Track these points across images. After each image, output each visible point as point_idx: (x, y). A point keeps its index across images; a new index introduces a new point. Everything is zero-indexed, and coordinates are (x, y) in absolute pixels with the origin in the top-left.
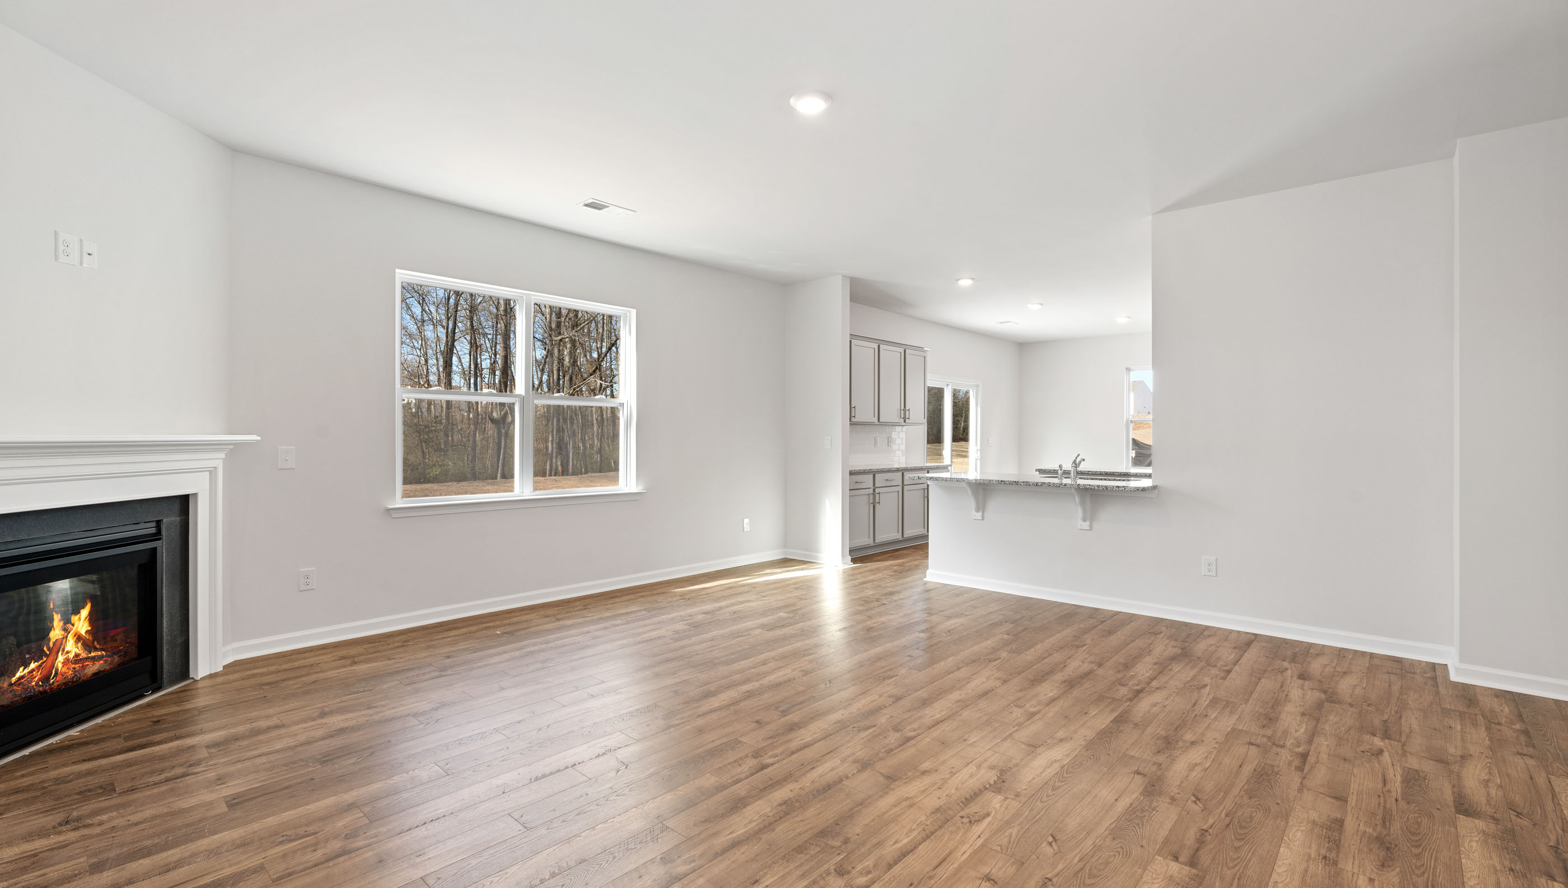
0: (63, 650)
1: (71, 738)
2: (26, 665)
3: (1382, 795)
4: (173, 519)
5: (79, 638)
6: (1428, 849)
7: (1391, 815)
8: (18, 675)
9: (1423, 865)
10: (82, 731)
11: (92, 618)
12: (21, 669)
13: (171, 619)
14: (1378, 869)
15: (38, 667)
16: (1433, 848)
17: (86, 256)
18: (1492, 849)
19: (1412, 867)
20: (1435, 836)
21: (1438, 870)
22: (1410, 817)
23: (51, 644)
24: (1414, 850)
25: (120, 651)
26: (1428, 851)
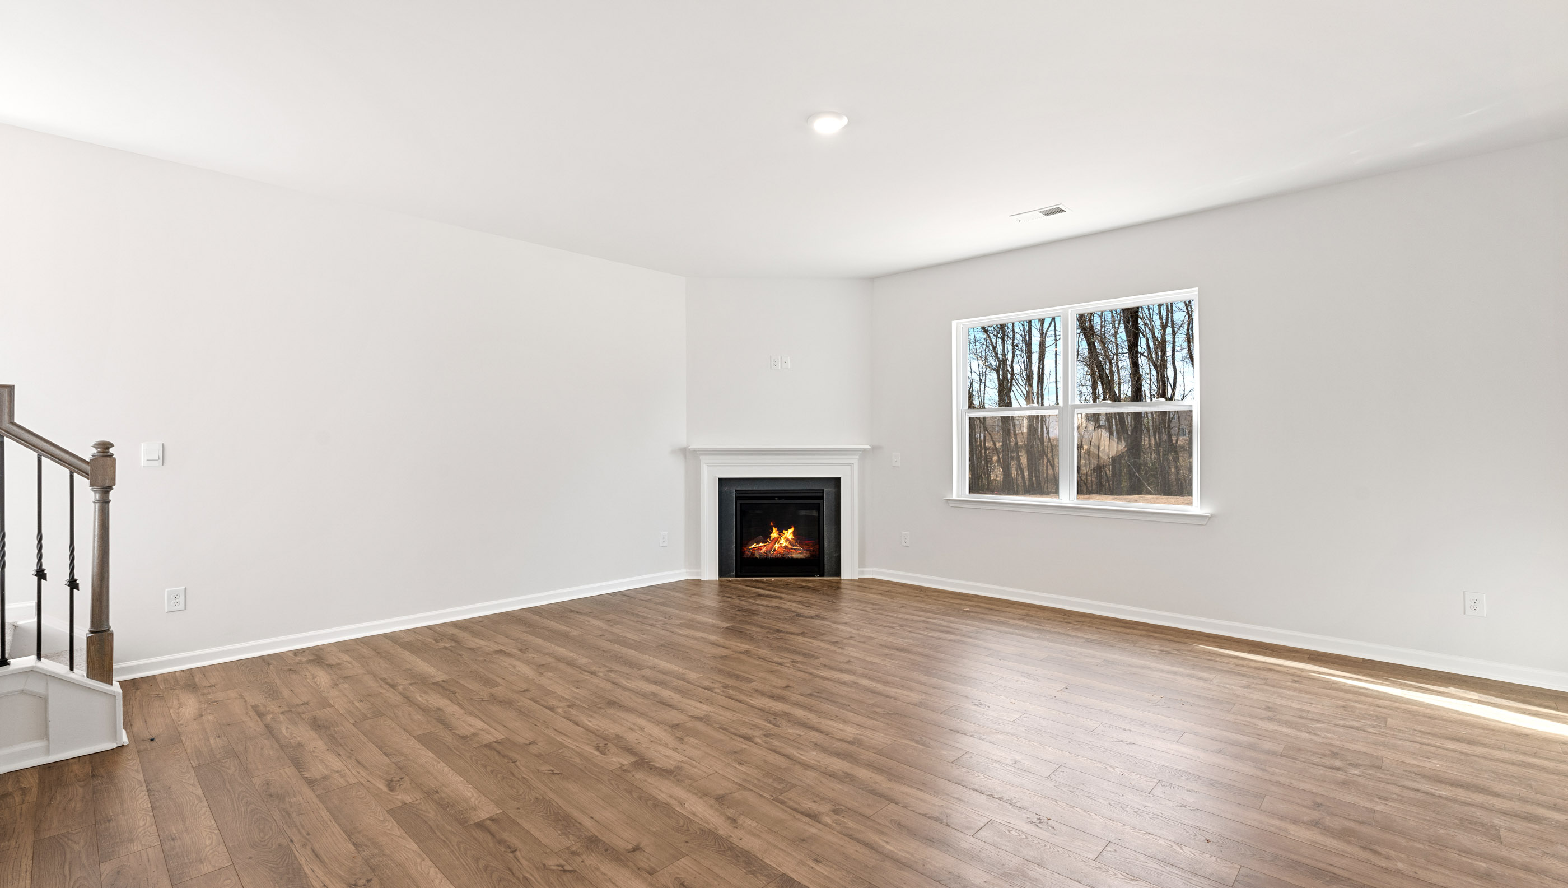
0: (779, 542)
1: (771, 581)
2: (758, 543)
3: (307, 837)
4: (830, 490)
5: (787, 540)
6: (243, 814)
7: (286, 823)
8: (753, 546)
9: (241, 800)
10: (777, 580)
11: (794, 533)
12: (755, 544)
13: (829, 542)
14: (269, 780)
15: (764, 546)
16: (240, 817)
17: (784, 363)
18: (192, 848)
19: (249, 794)
20: (243, 829)
21: (230, 804)
22: (271, 832)
23: (772, 539)
24: (253, 806)
25: (810, 550)
26: (243, 812)
